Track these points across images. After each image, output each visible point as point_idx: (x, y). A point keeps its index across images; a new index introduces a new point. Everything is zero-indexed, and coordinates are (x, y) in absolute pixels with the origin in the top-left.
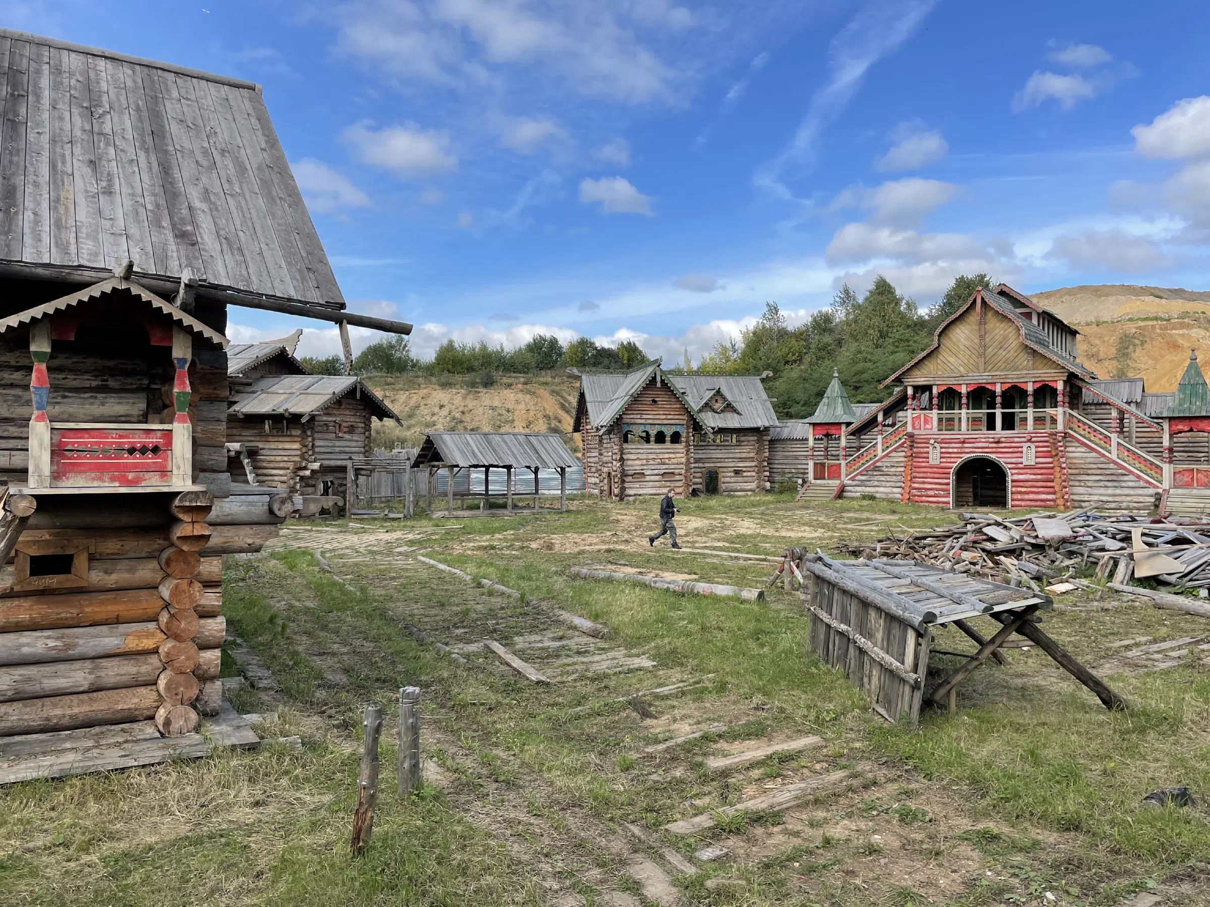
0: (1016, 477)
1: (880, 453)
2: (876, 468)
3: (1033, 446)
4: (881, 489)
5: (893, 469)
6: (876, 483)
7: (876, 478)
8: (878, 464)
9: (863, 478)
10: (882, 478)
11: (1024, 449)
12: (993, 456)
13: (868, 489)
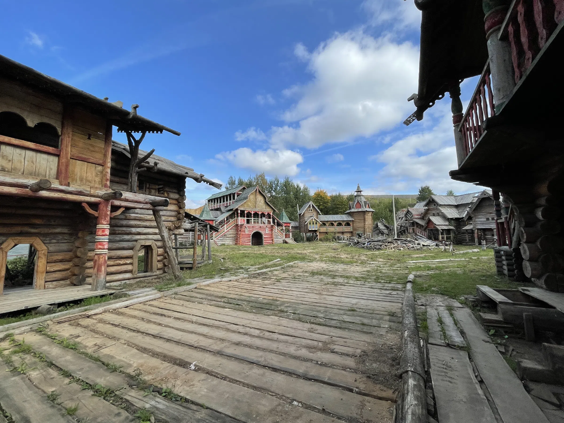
0: (265, 237)
1: (226, 231)
2: (225, 235)
3: (268, 228)
4: (226, 242)
5: (230, 236)
6: (225, 240)
7: (225, 238)
8: (226, 234)
9: (221, 239)
10: (227, 238)
11: (266, 229)
12: (260, 231)
13: (222, 242)
